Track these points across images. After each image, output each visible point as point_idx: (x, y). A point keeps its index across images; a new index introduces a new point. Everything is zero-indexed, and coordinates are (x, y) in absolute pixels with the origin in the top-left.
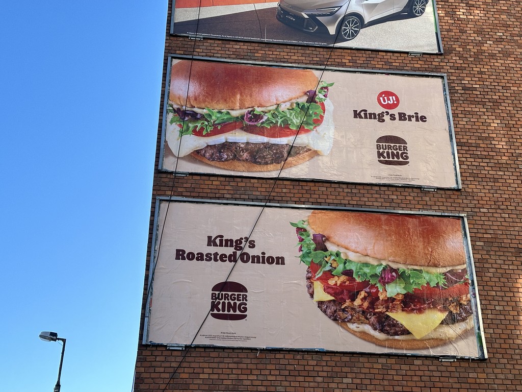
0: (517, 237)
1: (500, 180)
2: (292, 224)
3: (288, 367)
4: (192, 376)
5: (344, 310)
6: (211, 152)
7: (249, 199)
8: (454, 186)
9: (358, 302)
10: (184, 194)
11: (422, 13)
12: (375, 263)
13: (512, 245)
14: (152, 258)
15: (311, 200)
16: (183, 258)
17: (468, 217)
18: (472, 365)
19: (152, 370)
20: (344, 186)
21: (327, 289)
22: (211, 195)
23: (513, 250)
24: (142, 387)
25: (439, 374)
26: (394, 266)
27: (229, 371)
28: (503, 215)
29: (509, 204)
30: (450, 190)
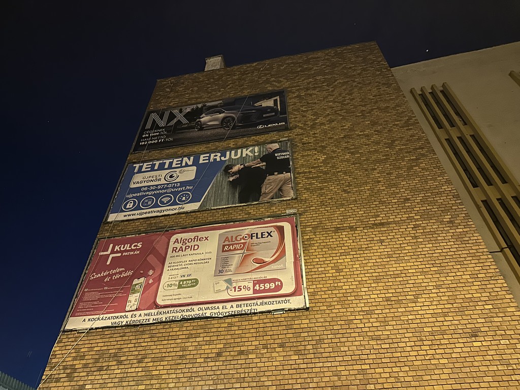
0: (336, 221)
1: (324, 189)
3: (158, 335)
4: (89, 349)
13: (332, 226)
18: (297, 314)
23: (333, 229)
25: (271, 325)
29: (331, 201)
30: (289, 200)
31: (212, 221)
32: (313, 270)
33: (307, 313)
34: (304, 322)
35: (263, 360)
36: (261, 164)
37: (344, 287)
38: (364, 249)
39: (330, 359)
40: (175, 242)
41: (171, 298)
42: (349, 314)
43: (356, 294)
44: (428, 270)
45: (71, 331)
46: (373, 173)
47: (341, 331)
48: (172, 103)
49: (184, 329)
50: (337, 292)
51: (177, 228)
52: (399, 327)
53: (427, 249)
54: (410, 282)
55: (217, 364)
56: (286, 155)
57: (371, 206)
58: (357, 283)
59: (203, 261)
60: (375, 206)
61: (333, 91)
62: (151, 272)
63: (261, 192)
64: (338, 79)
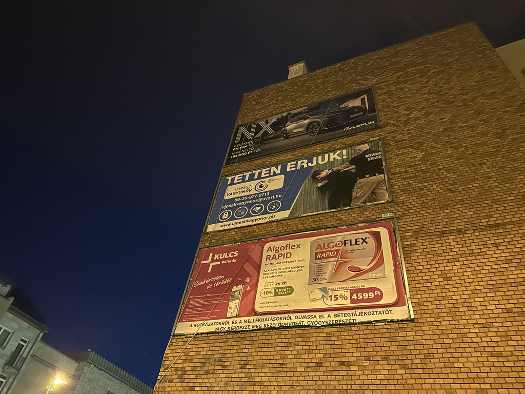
0: (441, 224)
1: (425, 189)
3: (258, 342)
10: (215, 243)
13: (436, 230)
18: (400, 325)
22: (229, 240)
23: (438, 233)
25: (372, 336)
27: (219, 348)
28: (428, 211)
29: (433, 202)
30: (384, 203)
31: (303, 228)
32: (416, 278)
33: (413, 324)
34: (409, 334)
35: (366, 372)
36: (351, 167)
37: (454, 297)
38: (476, 254)
39: (441, 376)
40: (268, 250)
41: (268, 305)
42: (462, 326)
43: (469, 304)
45: (180, 335)
46: (482, 168)
47: (453, 345)
48: (258, 115)
49: (283, 337)
50: (447, 302)
51: (269, 236)
55: (318, 373)
56: (378, 155)
57: (482, 205)
58: (470, 292)
59: (296, 269)
60: (486, 205)
61: (427, 82)
62: (248, 280)
63: (352, 196)
64: (432, 69)
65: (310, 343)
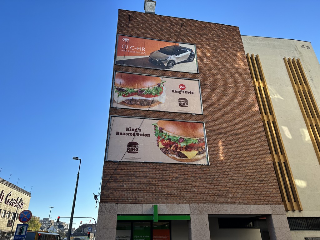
0: (219, 129)
1: (214, 112)
2: (152, 124)
3: (151, 168)
4: (121, 170)
5: (168, 150)
6: (128, 102)
7: (139, 117)
8: (201, 113)
9: (172, 148)
10: (119, 114)
11: (193, 61)
12: (177, 136)
13: (217, 131)
14: (109, 134)
15: (158, 117)
16: (119, 134)
17: (205, 123)
18: (205, 167)
19: (108, 169)
20: (169, 113)
21: (163, 144)
22: (128, 115)
23: (218, 133)
24: (105, 174)
25: (195, 169)
26: (183, 137)
27: (132, 169)
28: (215, 122)
29: (217, 119)
30: (200, 115)
33: (208, 167)
34: (207, 170)
35: (194, 182)
38: (229, 144)
39: (217, 185)
43: (226, 162)
44: (250, 156)
45: (110, 161)
46: (234, 109)
47: (220, 175)
49: (161, 166)
52: (239, 176)
53: (251, 148)
54: (244, 160)
55: (177, 182)
58: (226, 157)
61: (218, 54)
65: (173, 170)
